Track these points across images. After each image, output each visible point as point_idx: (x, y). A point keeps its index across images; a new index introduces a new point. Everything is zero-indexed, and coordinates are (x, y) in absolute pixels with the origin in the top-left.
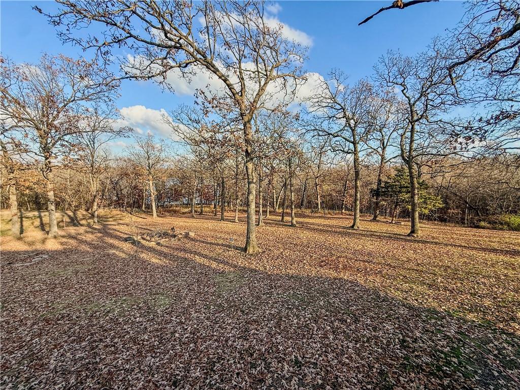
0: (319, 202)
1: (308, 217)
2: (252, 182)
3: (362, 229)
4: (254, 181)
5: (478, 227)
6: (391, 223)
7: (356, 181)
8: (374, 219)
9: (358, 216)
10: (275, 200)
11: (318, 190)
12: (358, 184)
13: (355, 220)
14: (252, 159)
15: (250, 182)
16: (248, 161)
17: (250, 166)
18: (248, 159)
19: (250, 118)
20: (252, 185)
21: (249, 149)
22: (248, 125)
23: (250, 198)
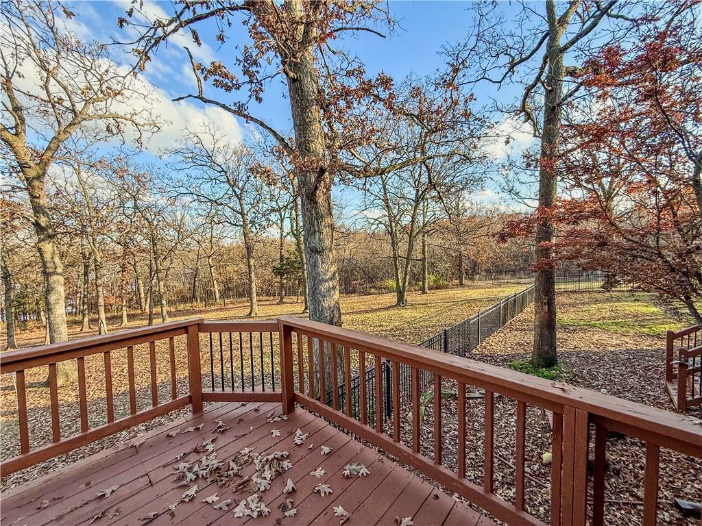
0: (217, 290)
1: (200, 312)
2: (54, 273)
3: (261, 315)
4: (60, 270)
5: (369, 294)
6: (297, 302)
7: (248, 259)
8: (281, 302)
9: (255, 300)
10: (143, 295)
11: (213, 274)
12: (252, 263)
13: (252, 306)
14: (51, 237)
15: (49, 273)
16: (43, 240)
17: (48, 247)
18: (42, 237)
19: (41, 172)
20: (54, 278)
21: (43, 221)
22: (36, 183)
23: (52, 298)
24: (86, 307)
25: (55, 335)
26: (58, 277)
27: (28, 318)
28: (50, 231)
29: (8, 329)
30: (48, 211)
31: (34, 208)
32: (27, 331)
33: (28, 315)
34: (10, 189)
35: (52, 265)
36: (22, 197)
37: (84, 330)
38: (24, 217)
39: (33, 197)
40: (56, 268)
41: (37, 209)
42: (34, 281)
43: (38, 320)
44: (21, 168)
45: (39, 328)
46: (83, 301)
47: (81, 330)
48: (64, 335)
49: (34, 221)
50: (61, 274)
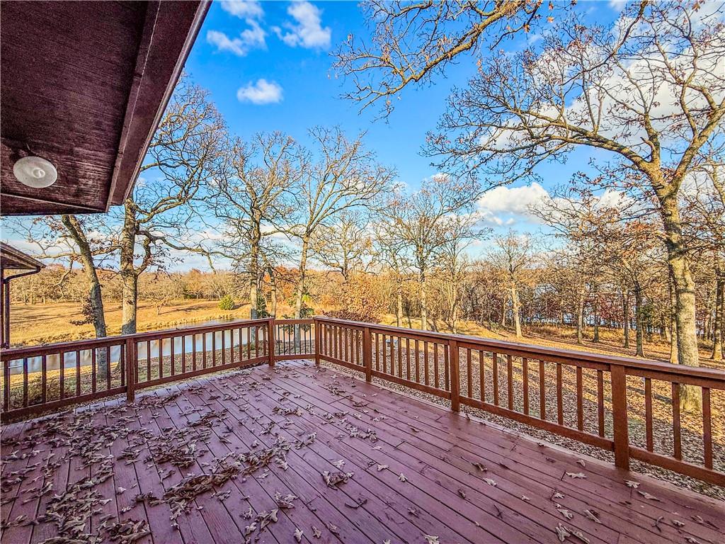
2: (685, 291)
14: (681, 253)
15: (680, 290)
16: (674, 257)
17: (679, 264)
18: (673, 254)
19: (673, 189)
20: (685, 296)
21: (675, 238)
22: (669, 201)
23: (683, 317)
24: (718, 331)
25: (684, 355)
26: (689, 295)
27: (653, 331)
28: (682, 247)
29: (637, 337)
30: (680, 226)
31: (666, 226)
32: (652, 343)
33: (653, 328)
34: (645, 211)
35: (683, 282)
36: (656, 218)
37: (716, 359)
38: (658, 236)
39: (664, 215)
40: (687, 286)
41: (669, 227)
42: (660, 296)
43: (662, 335)
44: (655, 191)
45: (663, 343)
46: (716, 324)
47: (712, 358)
48: (694, 359)
49: (665, 239)
50: (692, 292)
